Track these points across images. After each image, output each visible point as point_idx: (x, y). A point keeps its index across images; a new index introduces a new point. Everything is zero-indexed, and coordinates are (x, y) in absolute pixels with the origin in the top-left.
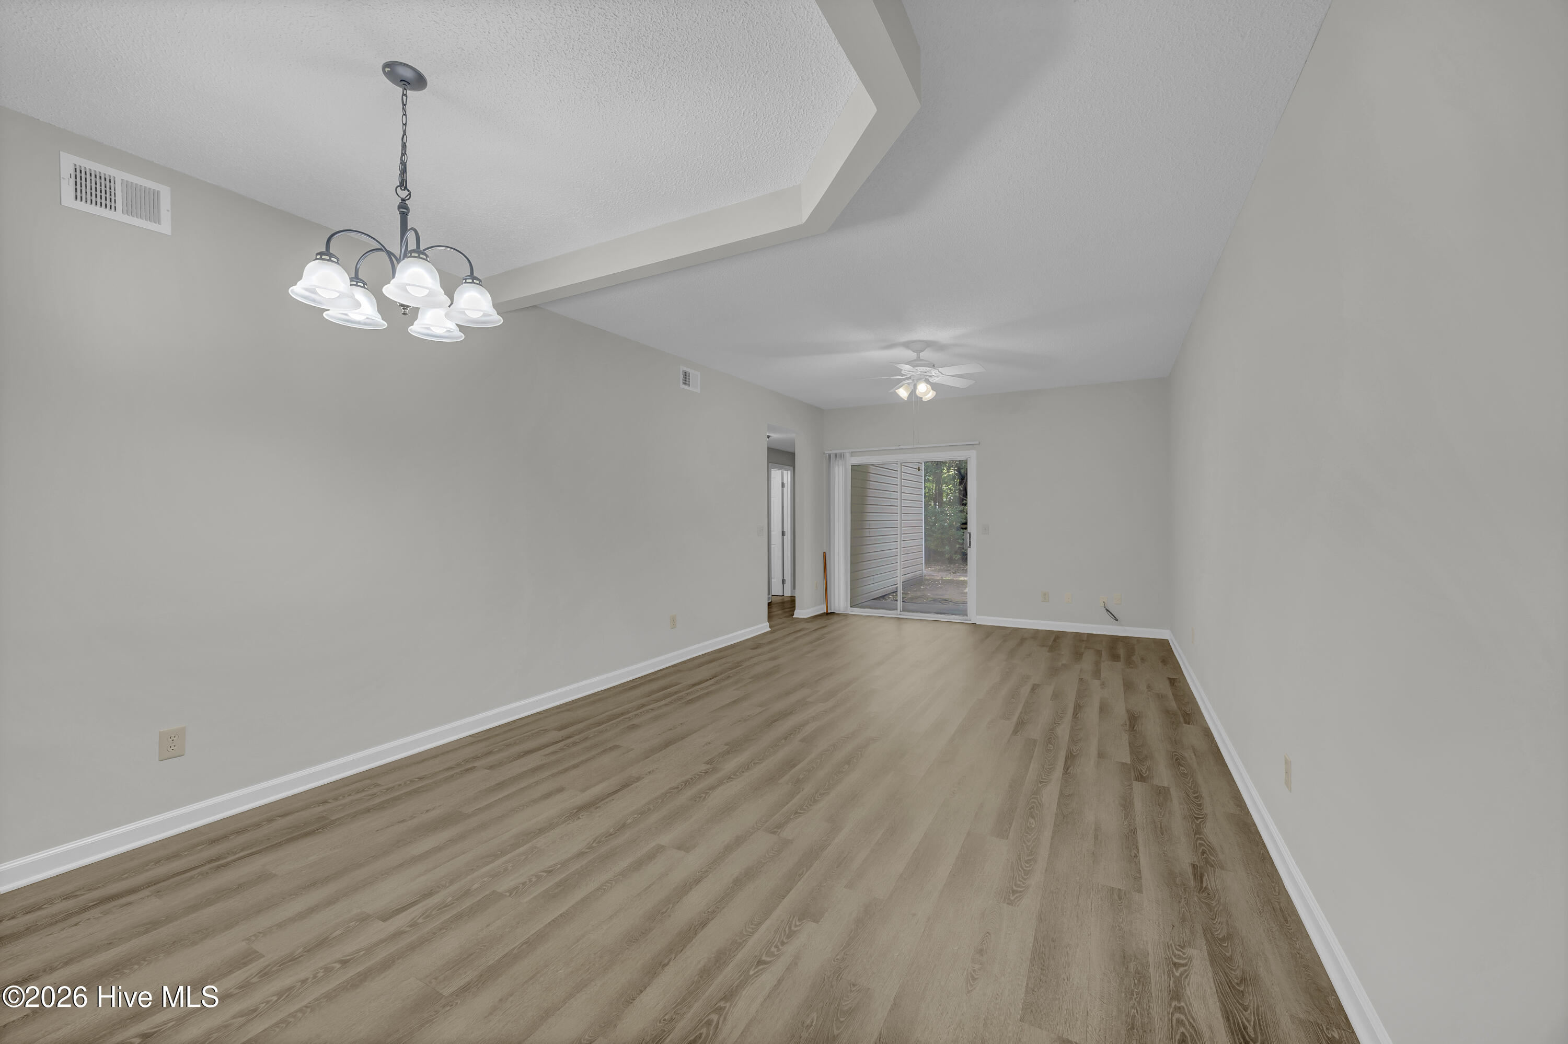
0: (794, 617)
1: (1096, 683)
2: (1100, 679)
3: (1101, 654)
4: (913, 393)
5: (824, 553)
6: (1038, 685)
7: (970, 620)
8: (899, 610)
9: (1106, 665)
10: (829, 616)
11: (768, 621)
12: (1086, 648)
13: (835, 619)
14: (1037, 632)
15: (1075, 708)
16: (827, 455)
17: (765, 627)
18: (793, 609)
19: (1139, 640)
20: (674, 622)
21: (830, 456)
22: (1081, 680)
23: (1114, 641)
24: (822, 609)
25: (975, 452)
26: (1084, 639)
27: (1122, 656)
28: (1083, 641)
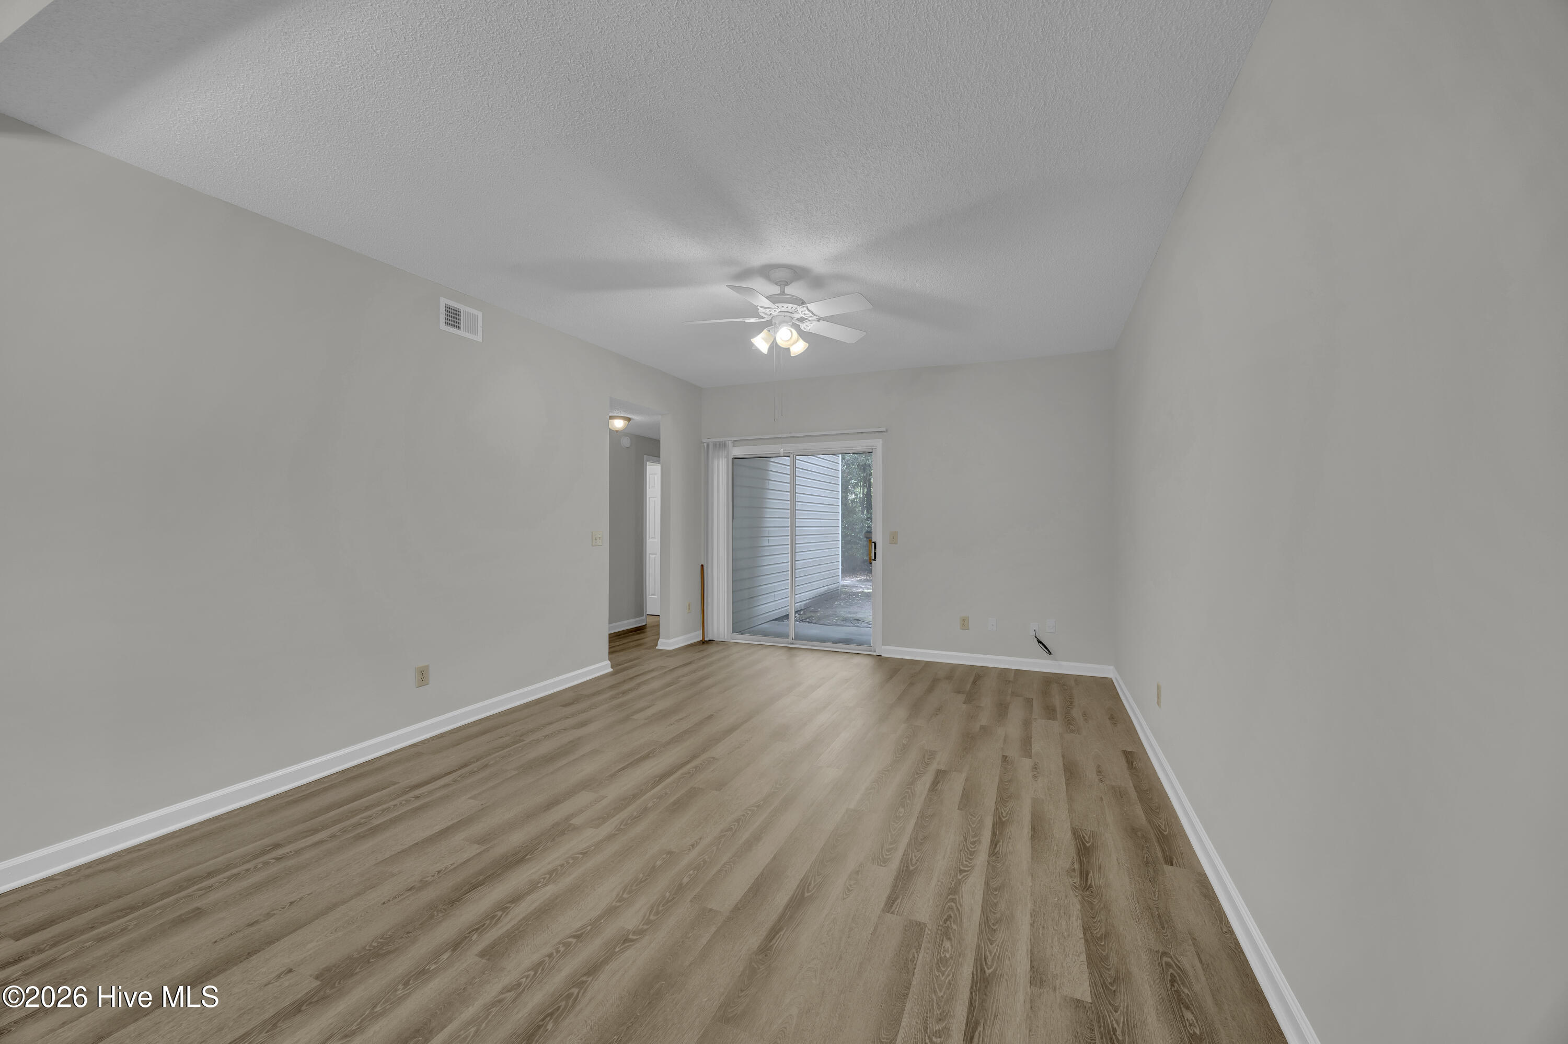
0: (657, 648)
1: (1027, 763)
2: (1030, 757)
3: (1032, 705)
4: (774, 346)
5: (702, 566)
6: (944, 772)
7: (875, 652)
8: (790, 638)
9: (1039, 725)
10: (705, 646)
11: (610, 660)
12: (1014, 694)
13: (712, 649)
14: (954, 667)
15: (994, 825)
16: (705, 444)
17: (604, 667)
18: (656, 637)
19: (1078, 679)
20: (423, 676)
21: (708, 445)
22: (1005, 758)
23: (1049, 681)
24: (696, 637)
25: (881, 441)
26: (1011, 680)
27: (1058, 709)
28: (1010, 681)
